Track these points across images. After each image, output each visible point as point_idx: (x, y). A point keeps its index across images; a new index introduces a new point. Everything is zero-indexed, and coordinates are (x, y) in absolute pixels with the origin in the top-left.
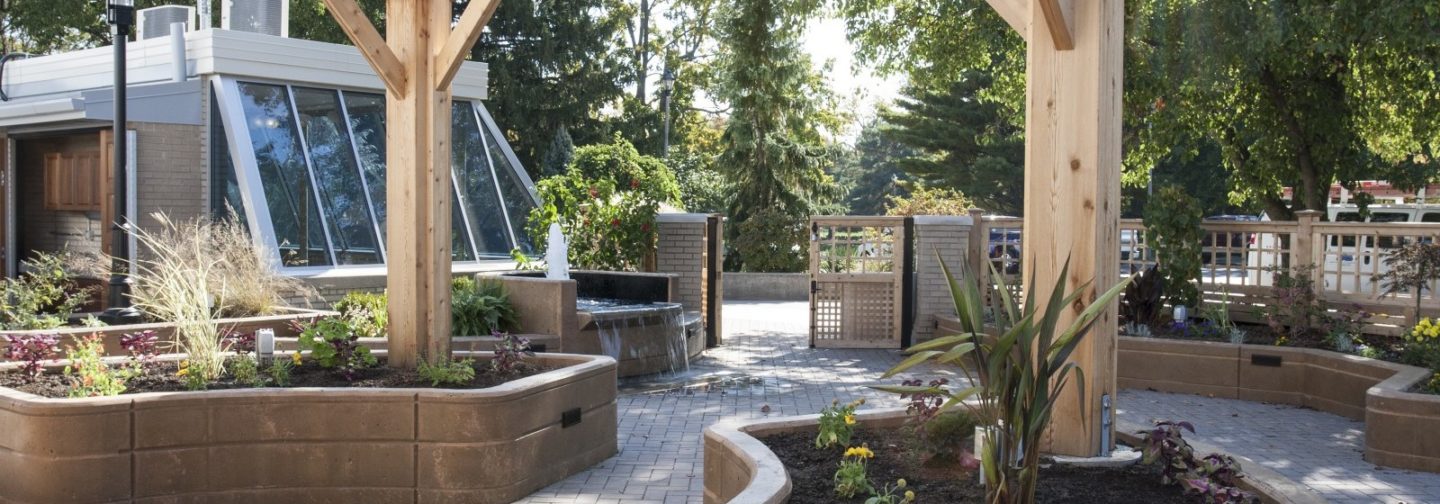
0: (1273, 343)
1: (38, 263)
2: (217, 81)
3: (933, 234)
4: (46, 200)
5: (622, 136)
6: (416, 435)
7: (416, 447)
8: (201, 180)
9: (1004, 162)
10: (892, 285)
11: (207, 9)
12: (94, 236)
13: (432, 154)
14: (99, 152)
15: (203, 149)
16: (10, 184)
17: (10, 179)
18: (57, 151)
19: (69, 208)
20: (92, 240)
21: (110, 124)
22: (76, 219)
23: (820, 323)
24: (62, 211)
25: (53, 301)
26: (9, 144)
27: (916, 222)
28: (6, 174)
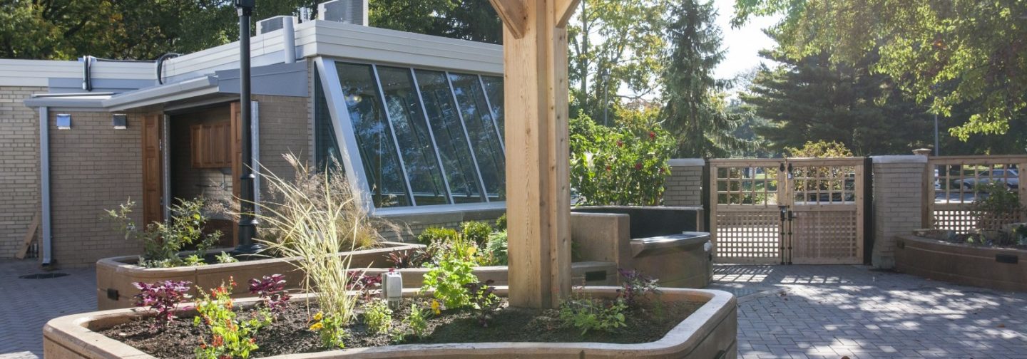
1: (181, 209)
2: (319, 61)
3: (893, 171)
4: (192, 161)
5: (583, 112)
8: (308, 140)
9: (832, 126)
10: (854, 213)
11: (307, 15)
12: (227, 187)
13: (553, 90)
14: (230, 122)
15: (309, 116)
16: (166, 149)
17: (166, 145)
18: (200, 124)
19: (210, 166)
20: (226, 190)
21: (237, 98)
22: (215, 175)
23: (795, 244)
24: (203, 169)
25: (193, 240)
26: (165, 119)
27: (874, 161)
28: (163, 142)
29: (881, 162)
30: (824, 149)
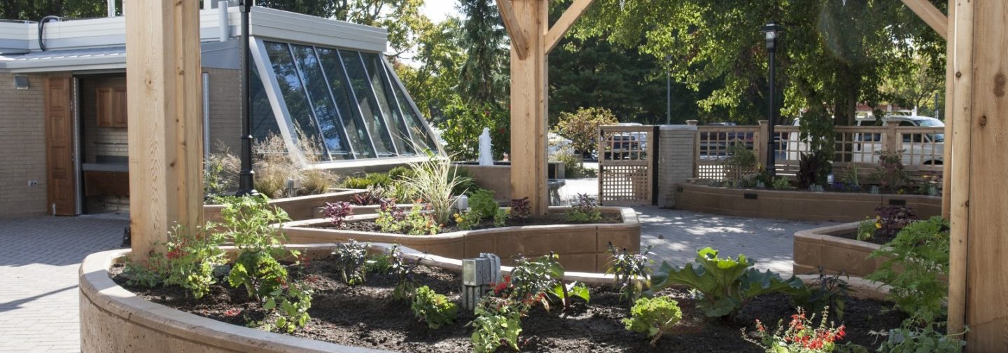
0: (897, 193)
2: (252, 40)
3: (674, 136)
4: (98, 120)
6: (597, 249)
7: (597, 256)
16: (77, 109)
23: (605, 191)
26: (74, 81)
27: (661, 129)
28: (73, 102)
29: (666, 129)
30: (594, 114)
